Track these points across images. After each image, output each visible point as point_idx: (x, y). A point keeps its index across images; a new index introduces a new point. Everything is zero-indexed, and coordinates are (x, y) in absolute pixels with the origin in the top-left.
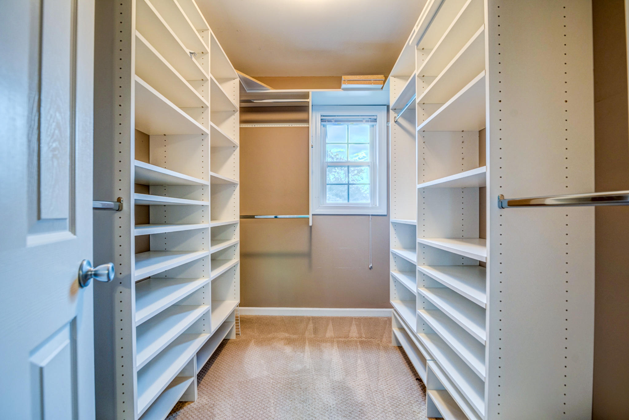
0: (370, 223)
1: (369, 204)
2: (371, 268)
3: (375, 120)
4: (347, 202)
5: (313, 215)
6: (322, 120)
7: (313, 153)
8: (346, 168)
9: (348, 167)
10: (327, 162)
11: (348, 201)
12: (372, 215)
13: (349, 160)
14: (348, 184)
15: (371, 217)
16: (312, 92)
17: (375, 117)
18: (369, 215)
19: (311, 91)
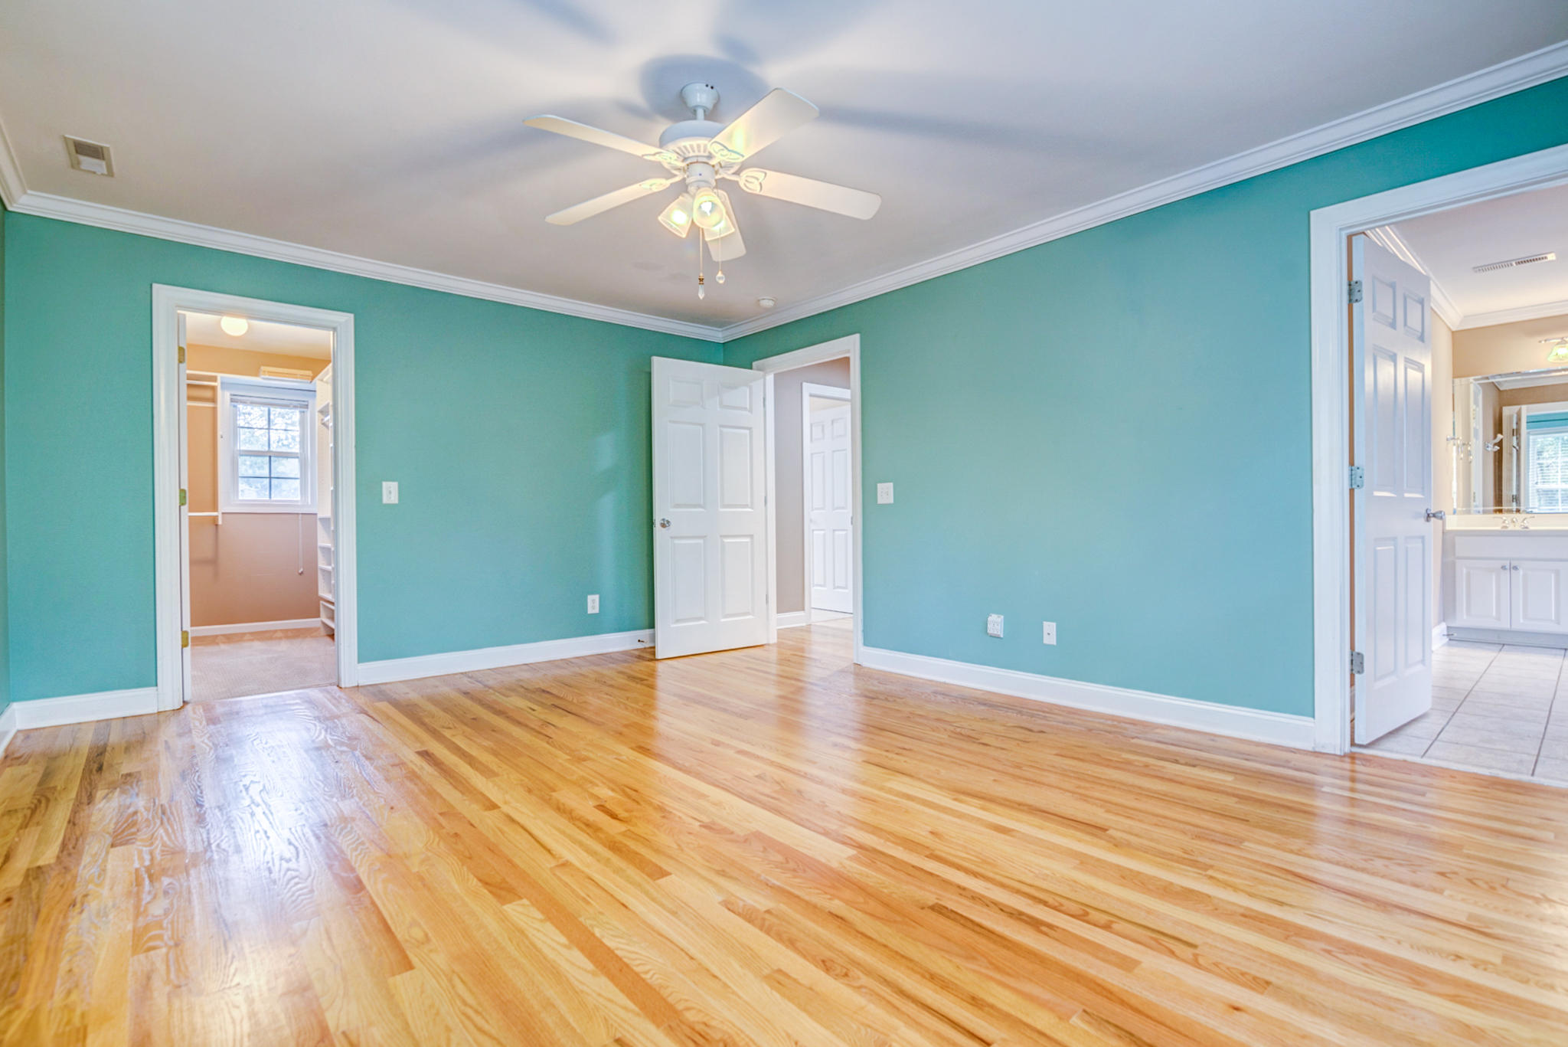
0: (300, 522)
1: (297, 501)
2: (301, 574)
3: (307, 406)
4: (268, 499)
5: (223, 513)
6: (232, 401)
7: (221, 444)
8: (268, 458)
9: (270, 457)
10: (240, 451)
11: (270, 497)
12: (302, 514)
13: (272, 449)
14: (270, 478)
15: (300, 516)
16: (221, 377)
17: (306, 403)
18: (298, 514)
19: (219, 376)
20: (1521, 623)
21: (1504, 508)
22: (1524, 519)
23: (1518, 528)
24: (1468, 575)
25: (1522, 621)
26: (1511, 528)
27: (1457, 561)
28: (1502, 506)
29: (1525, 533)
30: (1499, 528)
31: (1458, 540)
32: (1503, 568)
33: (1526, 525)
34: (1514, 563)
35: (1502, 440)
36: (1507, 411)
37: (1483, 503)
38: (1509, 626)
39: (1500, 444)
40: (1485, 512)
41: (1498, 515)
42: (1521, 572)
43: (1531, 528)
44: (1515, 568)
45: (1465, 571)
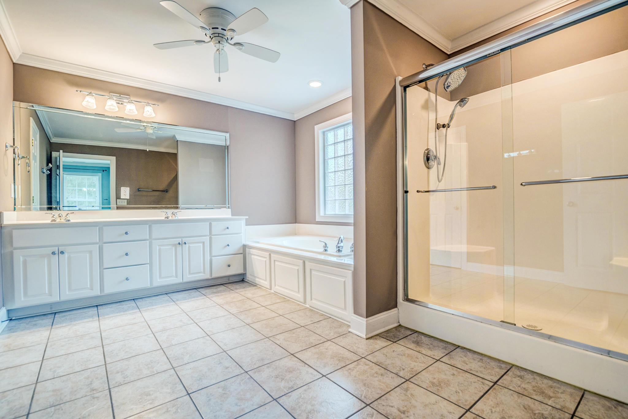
20: (68, 295)
21: (54, 206)
22: (67, 215)
23: (63, 221)
24: (25, 262)
25: (67, 293)
26: (58, 220)
27: (14, 251)
28: (52, 205)
29: (68, 225)
30: (49, 222)
31: (15, 233)
32: (53, 253)
33: (68, 219)
34: (61, 249)
35: (51, 167)
36: (54, 154)
37: (40, 204)
38: (59, 299)
39: (50, 170)
40: (41, 209)
41: (50, 212)
42: (66, 255)
43: (72, 221)
44: (62, 253)
45: (21, 259)
